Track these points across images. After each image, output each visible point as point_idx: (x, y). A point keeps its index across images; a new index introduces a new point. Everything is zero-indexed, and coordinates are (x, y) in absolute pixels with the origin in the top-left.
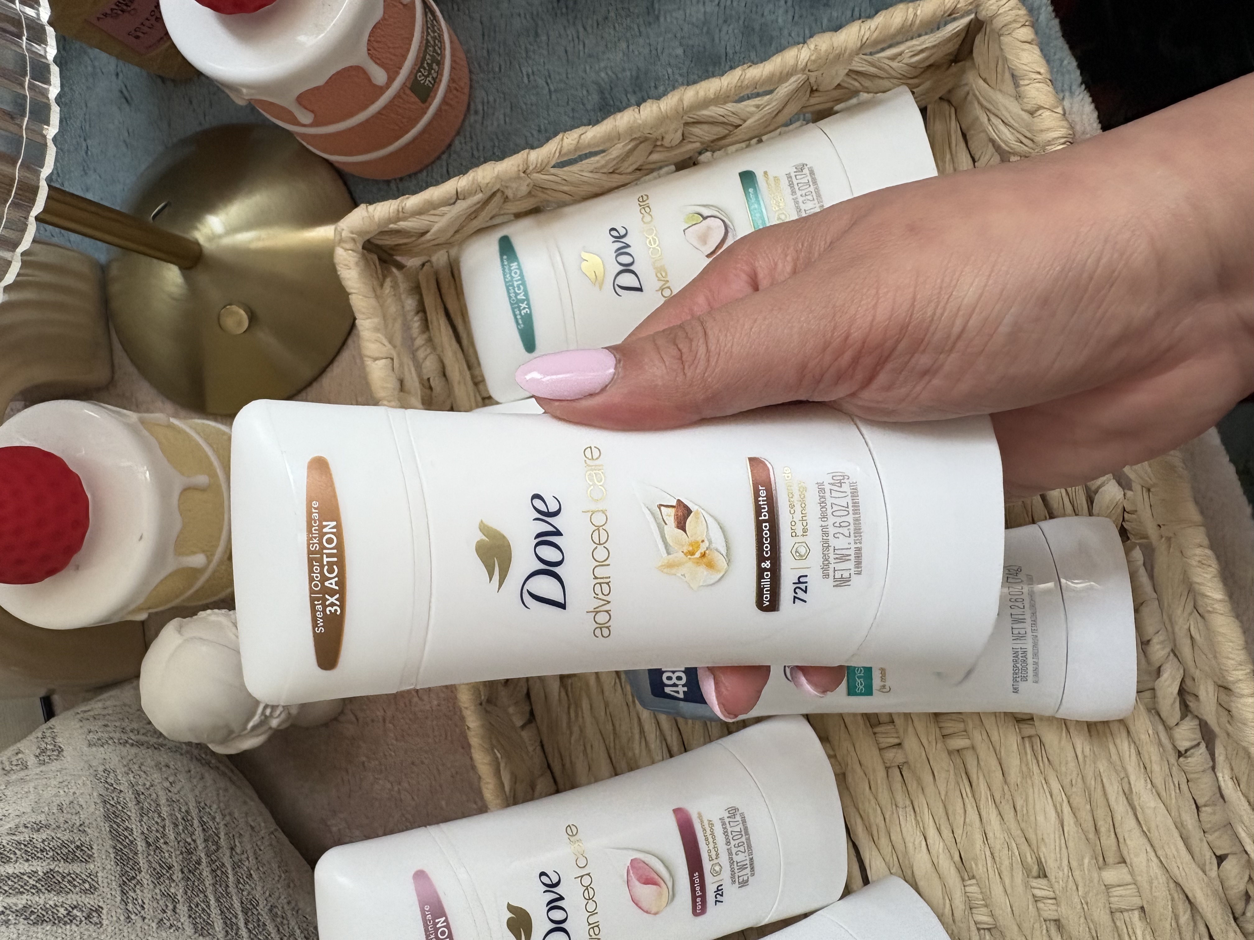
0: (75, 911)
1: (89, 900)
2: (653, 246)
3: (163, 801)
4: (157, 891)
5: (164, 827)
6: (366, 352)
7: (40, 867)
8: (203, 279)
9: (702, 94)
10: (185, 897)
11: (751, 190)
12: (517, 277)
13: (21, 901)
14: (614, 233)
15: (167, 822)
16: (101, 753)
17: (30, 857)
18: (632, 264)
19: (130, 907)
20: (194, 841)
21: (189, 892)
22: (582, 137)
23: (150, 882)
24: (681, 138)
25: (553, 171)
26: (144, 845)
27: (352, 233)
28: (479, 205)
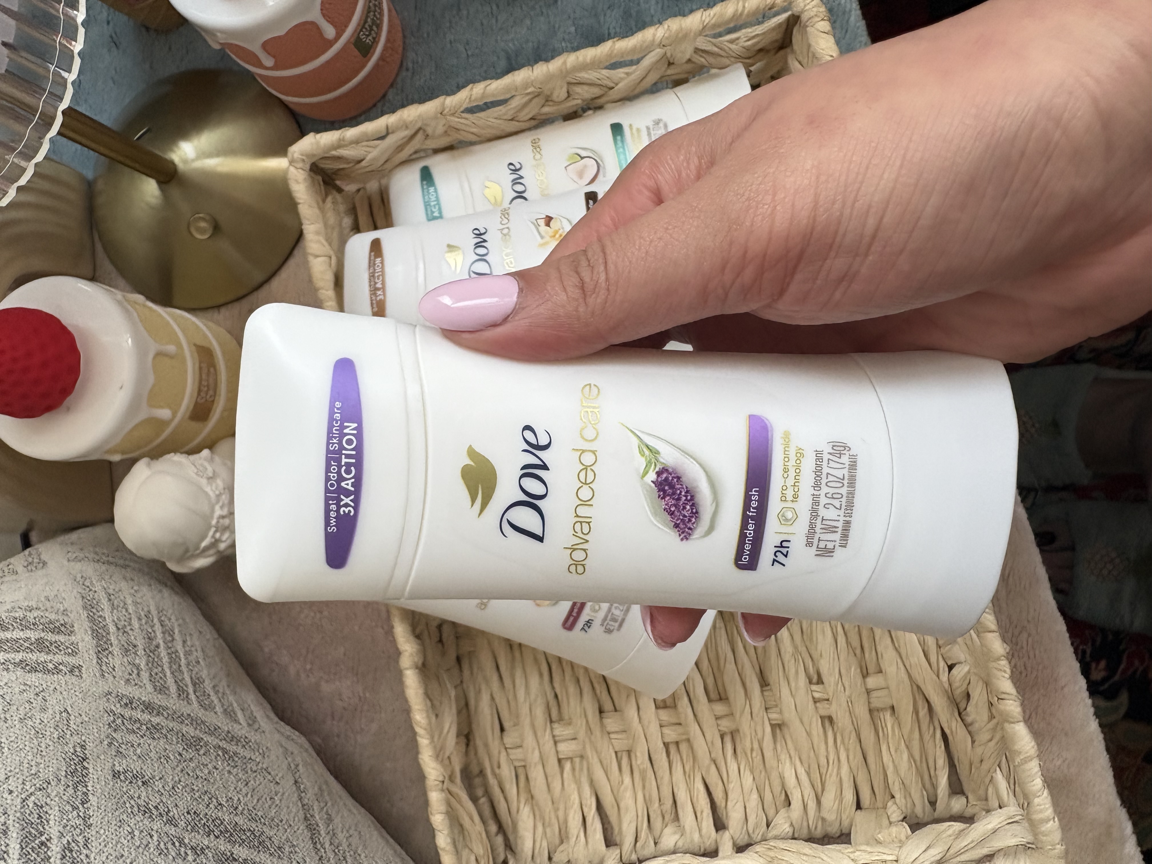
0: (61, 667)
1: (72, 660)
2: (541, 178)
3: (129, 601)
4: (125, 660)
5: (130, 619)
6: (310, 251)
7: (33, 635)
8: (175, 192)
9: (581, 59)
10: (147, 667)
11: (619, 138)
12: (433, 198)
13: (19, 657)
14: (512, 167)
15: (133, 616)
16: (78, 566)
17: (24, 627)
18: (524, 192)
19: (104, 668)
20: (154, 631)
21: (150, 665)
22: (488, 88)
23: (119, 653)
24: (566, 95)
25: (465, 115)
26: (115, 629)
27: (302, 155)
28: (405, 140)
